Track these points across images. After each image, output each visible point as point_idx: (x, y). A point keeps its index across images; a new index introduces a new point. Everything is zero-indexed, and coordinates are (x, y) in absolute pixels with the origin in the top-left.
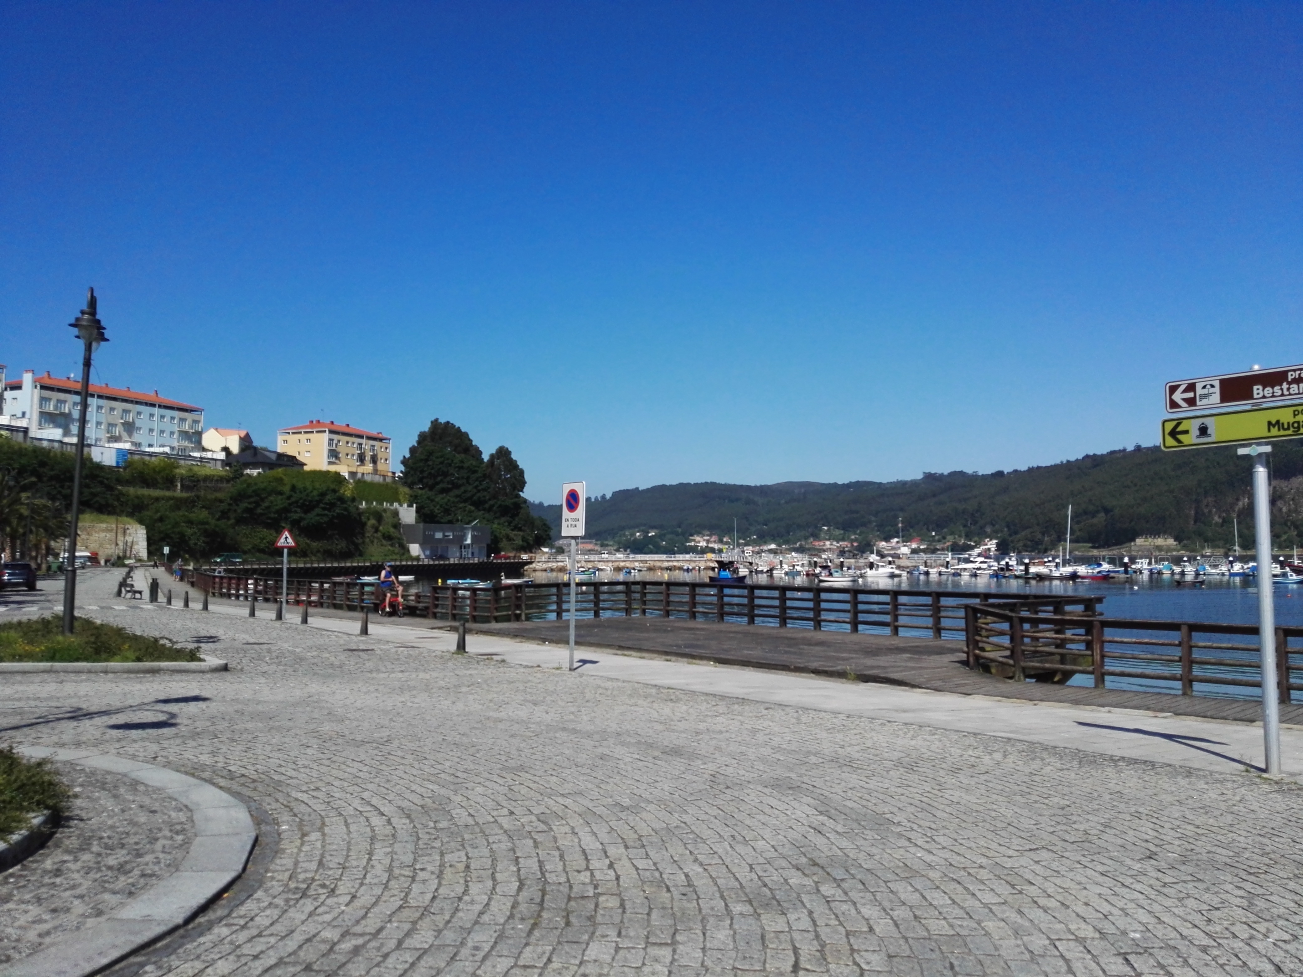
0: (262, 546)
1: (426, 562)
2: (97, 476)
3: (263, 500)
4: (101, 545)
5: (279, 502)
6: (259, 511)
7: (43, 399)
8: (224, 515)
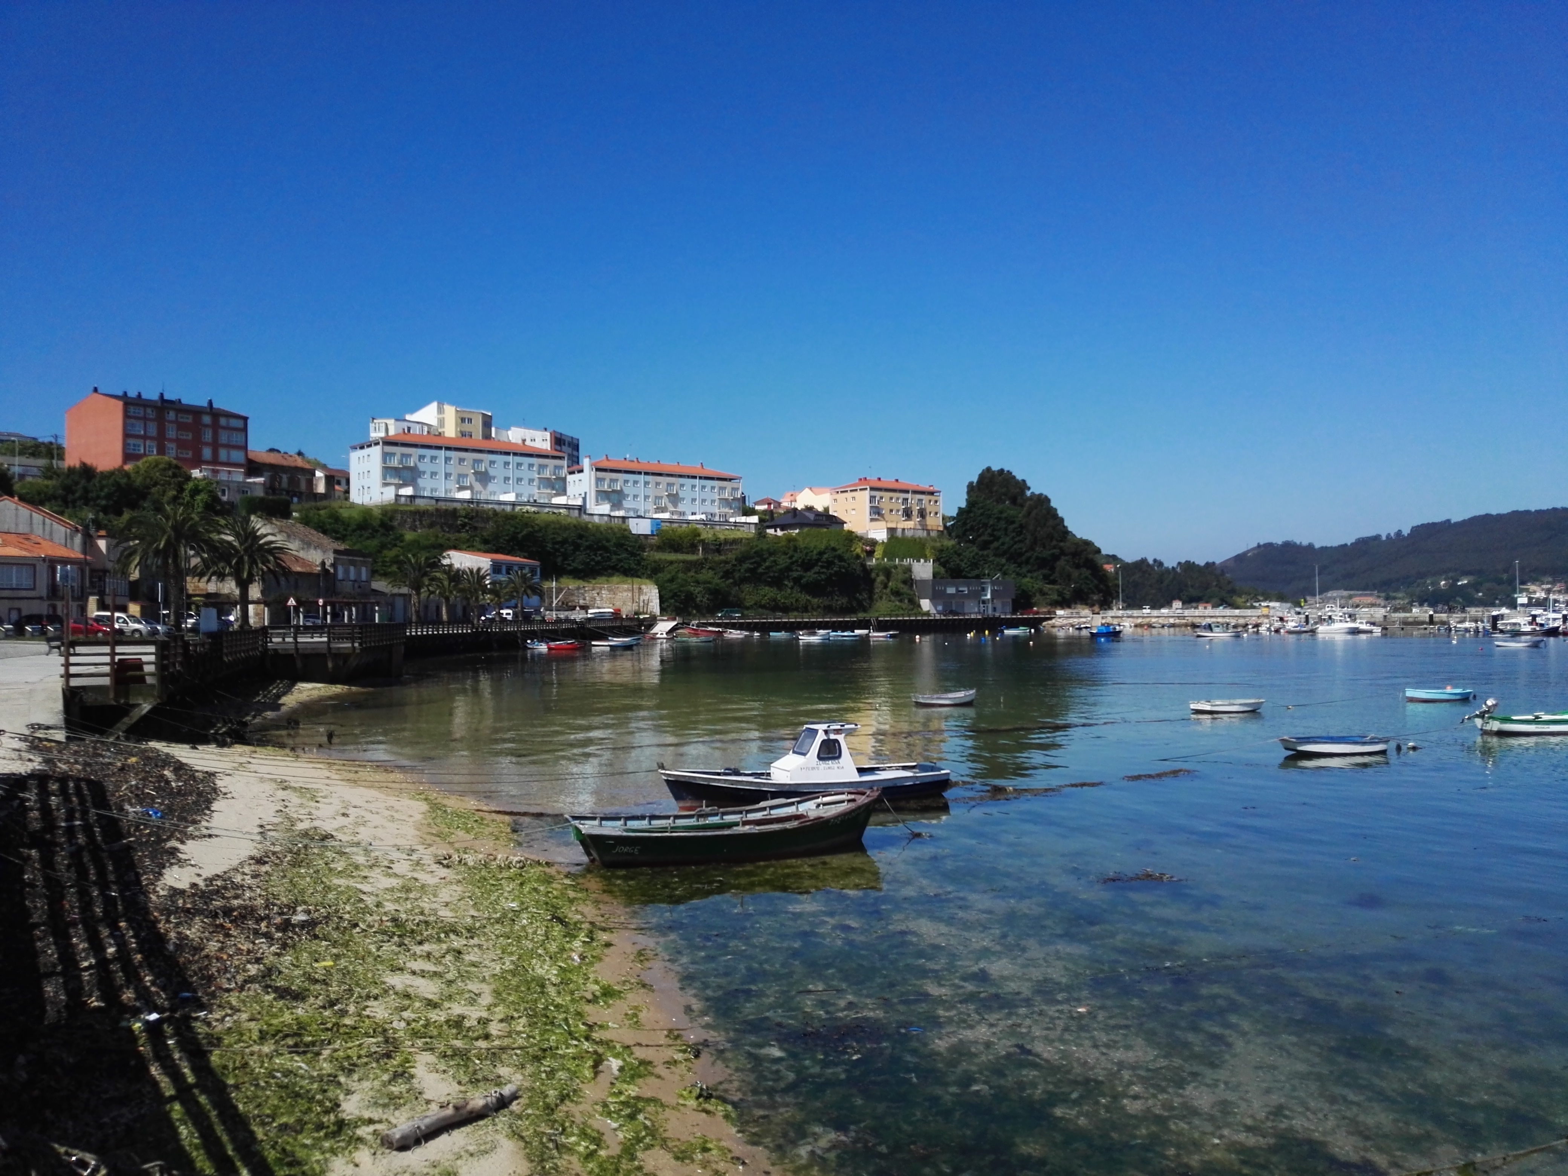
0: (763, 602)
1: (938, 617)
2: (623, 545)
3: (765, 560)
4: (624, 603)
5: (783, 561)
6: (760, 570)
7: (598, 480)
8: (727, 575)
